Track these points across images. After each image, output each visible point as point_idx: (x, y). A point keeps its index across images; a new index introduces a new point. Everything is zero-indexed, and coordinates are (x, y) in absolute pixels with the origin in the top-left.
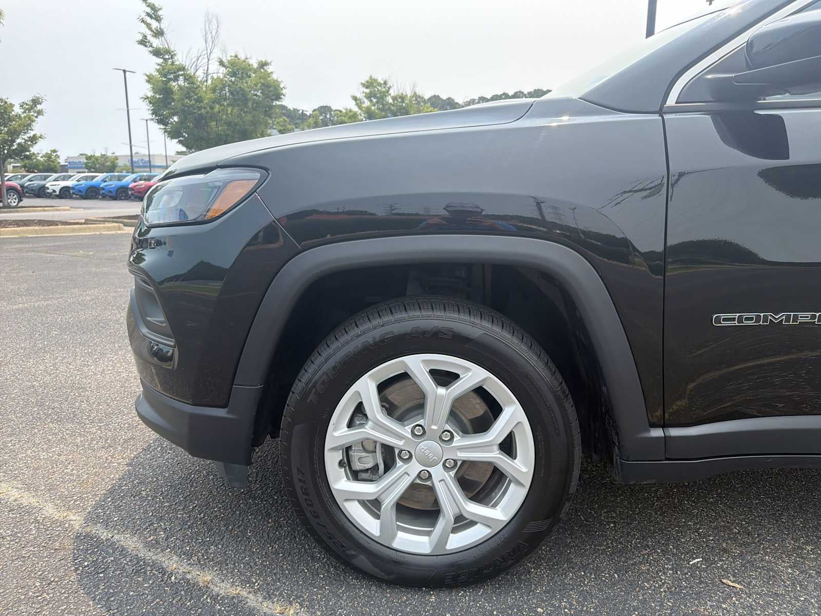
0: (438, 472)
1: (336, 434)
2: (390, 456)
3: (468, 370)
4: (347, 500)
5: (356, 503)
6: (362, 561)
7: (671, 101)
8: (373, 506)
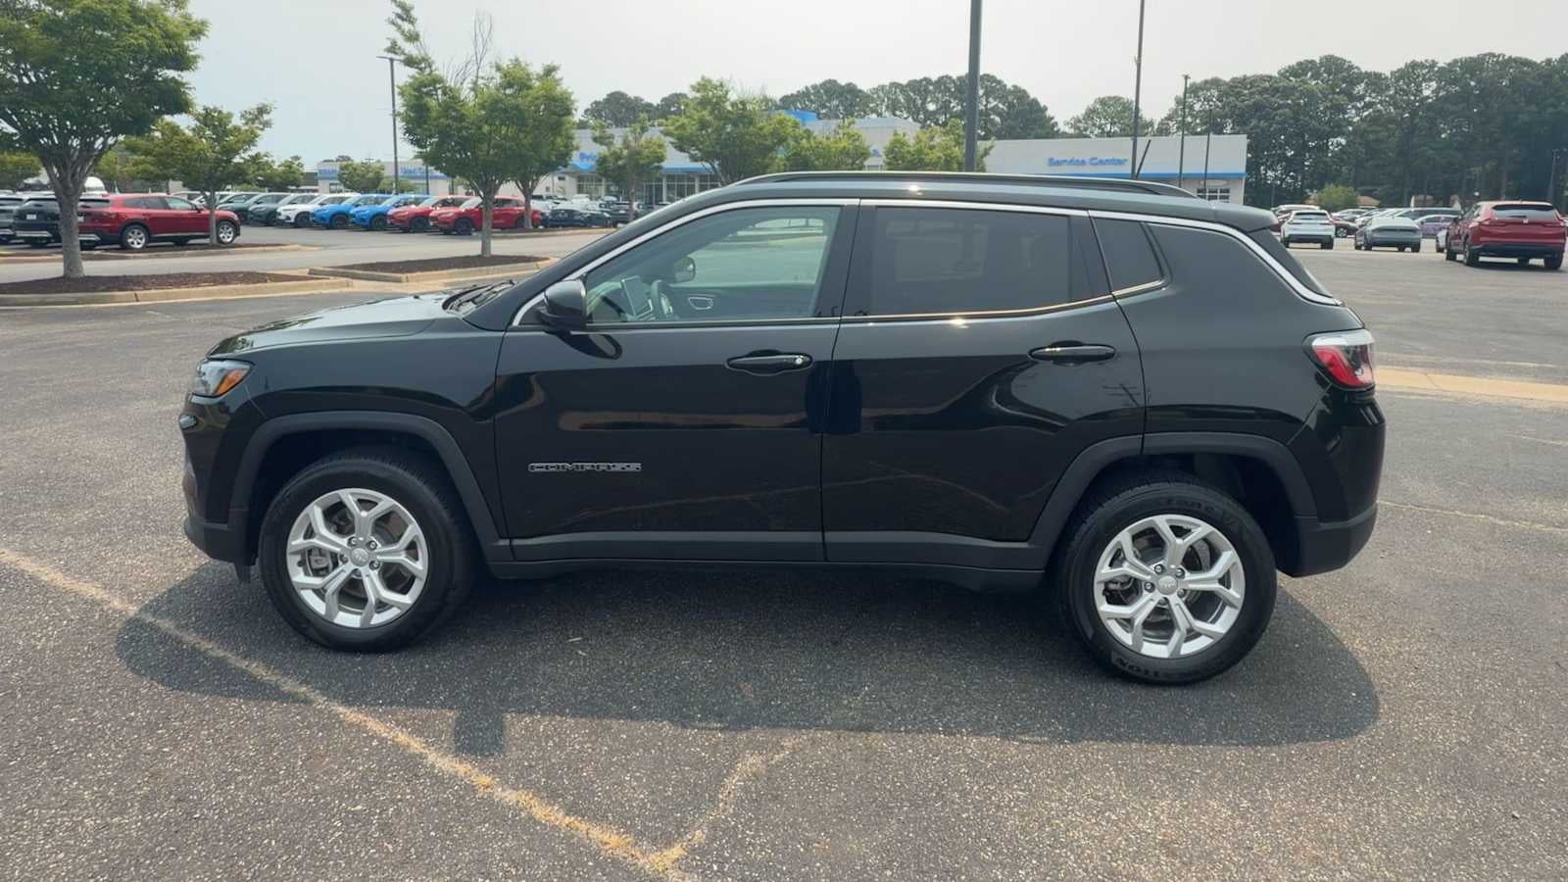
0: (364, 570)
1: (294, 543)
2: (336, 559)
3: (381, 500)
4: (302, 589)
5: (311, 591)
6: (311, 632)
7: (516, 323)
8: (320, 592)
